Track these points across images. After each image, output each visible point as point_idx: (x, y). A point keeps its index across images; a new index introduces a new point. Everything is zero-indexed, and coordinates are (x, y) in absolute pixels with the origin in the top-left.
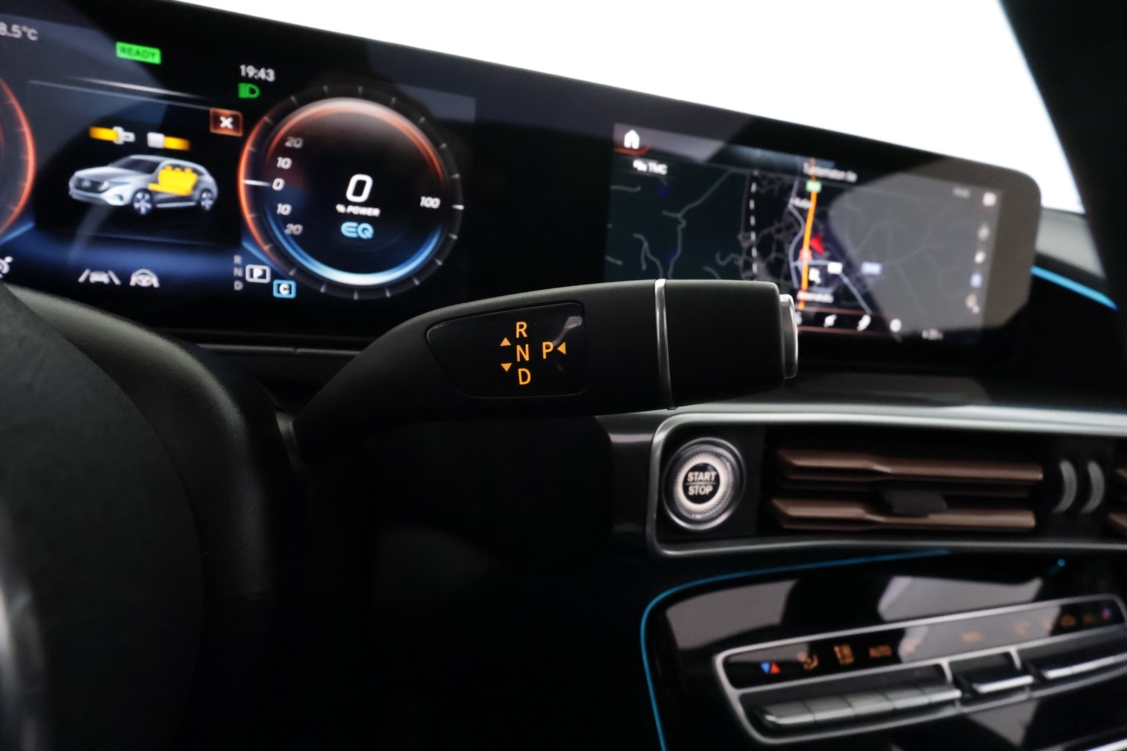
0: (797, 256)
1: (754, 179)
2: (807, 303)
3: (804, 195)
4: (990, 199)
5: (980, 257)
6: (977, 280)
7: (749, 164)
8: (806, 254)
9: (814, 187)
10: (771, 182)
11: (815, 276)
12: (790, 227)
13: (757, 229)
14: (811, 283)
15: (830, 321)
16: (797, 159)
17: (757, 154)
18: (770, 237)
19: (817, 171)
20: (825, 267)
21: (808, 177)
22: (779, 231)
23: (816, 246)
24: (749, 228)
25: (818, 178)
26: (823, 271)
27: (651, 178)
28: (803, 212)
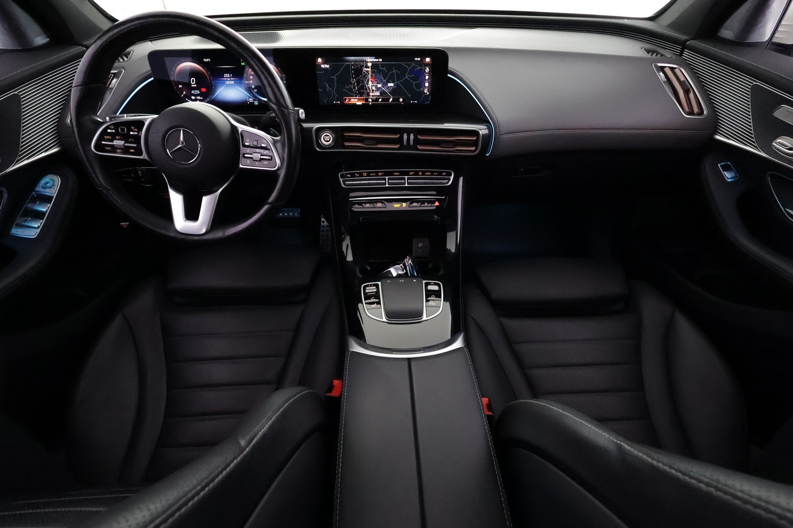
0: (368, 84)
1: (352, 65)
2: (373, 96)
3: (367, 67)
4: (428, 60)
5: (427, 77)
6: (427, 84)
7: (350, 61)
8: (370, 83)
9: (370, 64)
10: (357, 65)
11: (374, 88)
12: (364, 76)
13: (355, 78)
14: (373, 90)
15: (380, 100)
16: (364, 58)
17: (352, 58)
18: (359, 79)
19: (370, 60)
20: (377, 85)
21: (368, 62)
22: (362, 78)
23: (373, 80)
24: (353, 78)
25: (370, 62)
26: (376, 87)
27: (326, 69)
28: (367, 71)
